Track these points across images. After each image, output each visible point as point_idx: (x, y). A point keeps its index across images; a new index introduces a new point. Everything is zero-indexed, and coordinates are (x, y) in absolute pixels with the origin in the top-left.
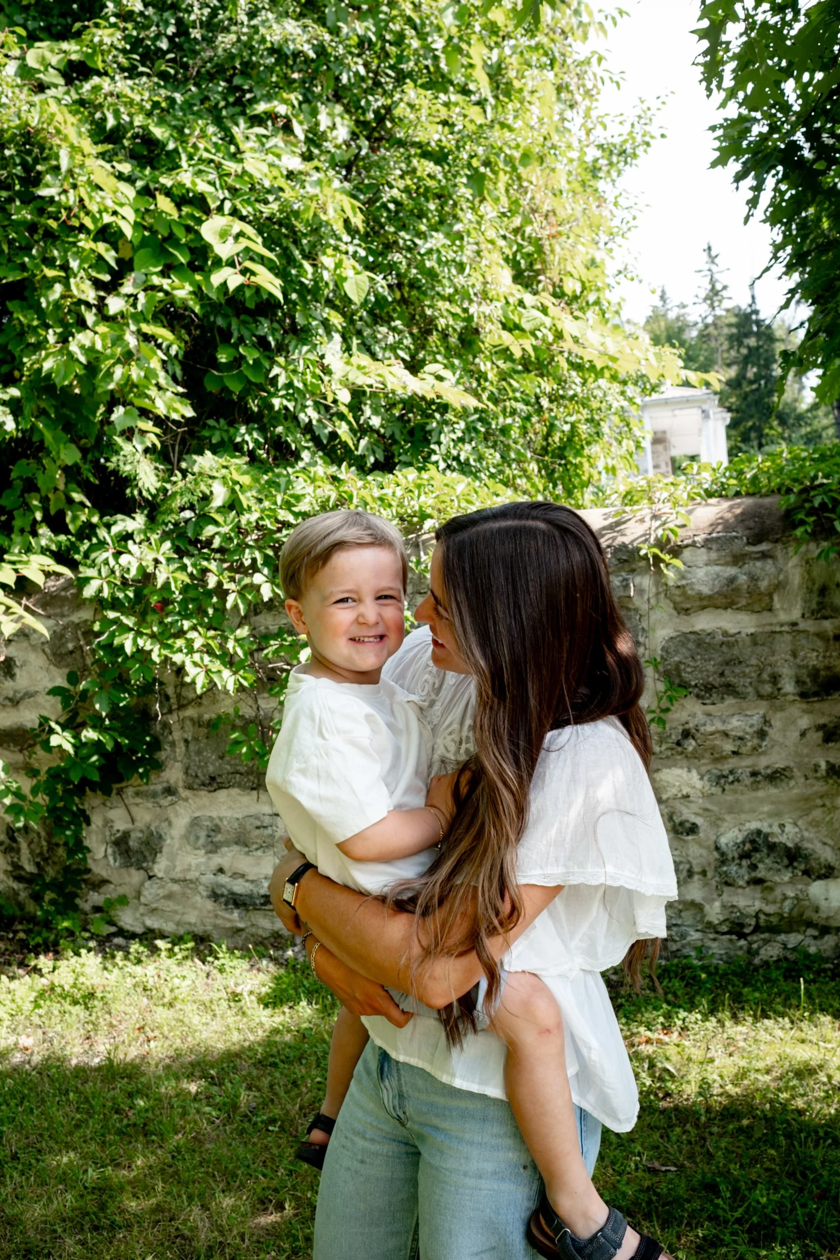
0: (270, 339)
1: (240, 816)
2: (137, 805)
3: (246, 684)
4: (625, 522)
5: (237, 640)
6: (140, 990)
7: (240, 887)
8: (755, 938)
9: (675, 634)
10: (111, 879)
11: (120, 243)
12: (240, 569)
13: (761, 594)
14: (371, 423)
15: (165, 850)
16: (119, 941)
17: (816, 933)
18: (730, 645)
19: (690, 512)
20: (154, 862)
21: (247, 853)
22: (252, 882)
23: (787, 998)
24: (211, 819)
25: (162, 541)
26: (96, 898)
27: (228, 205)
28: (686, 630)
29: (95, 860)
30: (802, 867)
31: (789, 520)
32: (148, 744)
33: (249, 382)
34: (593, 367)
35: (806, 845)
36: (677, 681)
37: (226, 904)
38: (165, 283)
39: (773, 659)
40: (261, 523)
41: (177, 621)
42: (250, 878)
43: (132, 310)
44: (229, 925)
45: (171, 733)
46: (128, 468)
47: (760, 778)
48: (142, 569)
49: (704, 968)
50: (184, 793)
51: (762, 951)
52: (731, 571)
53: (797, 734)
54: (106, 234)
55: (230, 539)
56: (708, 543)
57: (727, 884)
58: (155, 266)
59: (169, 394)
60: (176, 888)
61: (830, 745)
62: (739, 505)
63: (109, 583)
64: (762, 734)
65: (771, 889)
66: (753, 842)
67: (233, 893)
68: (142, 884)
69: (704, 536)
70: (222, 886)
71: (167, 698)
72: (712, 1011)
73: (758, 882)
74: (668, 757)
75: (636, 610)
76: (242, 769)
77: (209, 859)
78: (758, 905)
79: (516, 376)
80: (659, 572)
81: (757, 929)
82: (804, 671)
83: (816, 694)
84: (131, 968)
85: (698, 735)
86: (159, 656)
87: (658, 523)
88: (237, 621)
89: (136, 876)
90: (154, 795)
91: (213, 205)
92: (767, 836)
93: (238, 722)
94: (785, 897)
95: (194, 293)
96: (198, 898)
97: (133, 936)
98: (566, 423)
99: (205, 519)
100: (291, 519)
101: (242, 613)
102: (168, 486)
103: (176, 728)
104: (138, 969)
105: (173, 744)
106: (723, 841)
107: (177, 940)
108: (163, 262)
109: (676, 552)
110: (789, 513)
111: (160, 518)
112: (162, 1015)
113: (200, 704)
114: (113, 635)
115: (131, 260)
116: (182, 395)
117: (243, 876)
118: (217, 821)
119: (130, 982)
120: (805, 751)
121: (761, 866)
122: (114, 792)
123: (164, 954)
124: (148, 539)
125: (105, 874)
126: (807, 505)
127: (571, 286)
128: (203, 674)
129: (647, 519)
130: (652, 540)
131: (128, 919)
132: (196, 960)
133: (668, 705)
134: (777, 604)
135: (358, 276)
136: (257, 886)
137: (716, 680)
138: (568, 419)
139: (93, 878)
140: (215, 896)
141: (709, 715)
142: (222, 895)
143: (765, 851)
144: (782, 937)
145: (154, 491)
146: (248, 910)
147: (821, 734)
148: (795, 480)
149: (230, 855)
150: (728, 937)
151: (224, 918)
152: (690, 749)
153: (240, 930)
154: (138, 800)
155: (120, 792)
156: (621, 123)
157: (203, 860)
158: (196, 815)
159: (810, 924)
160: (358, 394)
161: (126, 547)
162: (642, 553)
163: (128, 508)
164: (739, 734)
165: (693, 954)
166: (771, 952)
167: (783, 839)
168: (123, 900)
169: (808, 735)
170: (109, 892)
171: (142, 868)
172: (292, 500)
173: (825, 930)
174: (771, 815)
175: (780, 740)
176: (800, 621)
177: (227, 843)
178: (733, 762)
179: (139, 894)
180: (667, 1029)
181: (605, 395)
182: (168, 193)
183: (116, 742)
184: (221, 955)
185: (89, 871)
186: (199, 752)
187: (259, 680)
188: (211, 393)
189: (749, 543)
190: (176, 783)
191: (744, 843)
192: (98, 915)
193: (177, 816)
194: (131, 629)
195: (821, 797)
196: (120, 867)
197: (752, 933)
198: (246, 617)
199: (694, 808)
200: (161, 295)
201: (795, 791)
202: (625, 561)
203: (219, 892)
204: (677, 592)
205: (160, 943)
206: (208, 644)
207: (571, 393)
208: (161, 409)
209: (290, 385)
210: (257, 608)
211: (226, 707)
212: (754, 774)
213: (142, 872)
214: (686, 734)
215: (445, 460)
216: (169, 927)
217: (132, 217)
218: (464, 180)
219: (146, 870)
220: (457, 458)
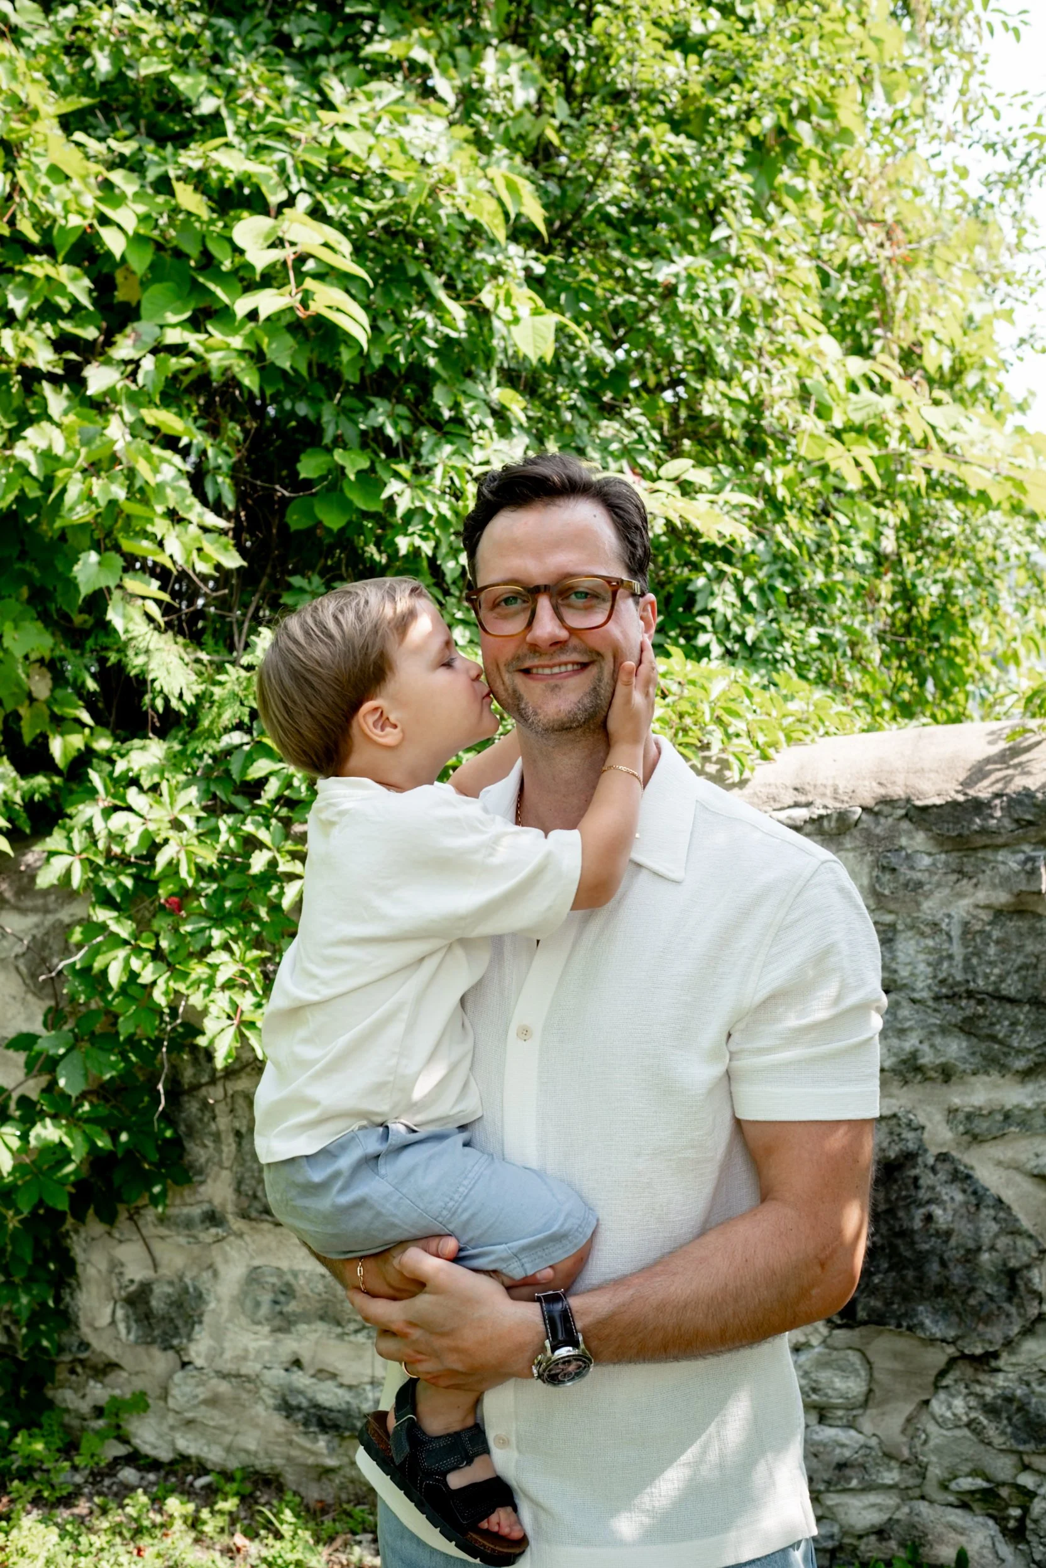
0: (390, 431)
2: (162, 1238)
4: (1028, 749)
7: (329, 1396)
10: (123, 1363)
11: (119, 275)
15: (206, 1319)
16: (128, 1474)
20: (190, 1339)
21: (341, 1337)
22: (350, 1387)
24: (279, 1272)
25: (184, 787)
26: (98, 1392)
27: (303, 202)
29: (96, 1329)
33: (356, 511)
34: (983, 495)
37: (306, 1424)
38: (193, 340)
41: (202, 930)
42: (346, 1380)
43: (133, 387)
44: (311, 1460)
45: (214, 1118)
46: (140, 660)
48: (147, 835)
50: (237, 1224)
58: (176, 312)
59: (193, 529)
60: (224, 1387)
63: (86, 862)
67: (317, 1406)
68: (170, 1376)
70: (301, 1392)
77: (277, 1341)
86: (166, 993)
89: (160, 1361)
90: (189, 1224)
91: (274, 197)
95: (242, 353)
96: (260, 1409)
97: (155, 1465)
98: (935, 582)
102: (214, 690)
103: (221, 1109)
105: (217, 1137)
107: (216, 1489)
108: (193, 305)
111: (190, 747)
114: (96, 951)
115: (139, 303)
117: (334, 1376)
118: (289, 1278)
122: (123, 1215)
125: (112, 1353)
127: (936, 357)
128: (233, 1029)
131: (148, 1435)
135: (538, 318)
136: (358, 1395)
138: (939, 576)
139: (95, 1360)
140: (287, 1408)
142: (299, 1408)
145: (190, 699)
146: (343, 1438)
149: (313, 1337)
151: (302, 1448)
153: (328, 1471)
154: (163, 1231)
155: (133, 1217)
156: (1024, 107)
157: (267, 1343)
158: (257, 1262)
161: (123, 798)
170: (120, 1384)
171: (172, 1347)
177: (304, 1317)
179: (165, 1395)
181: (999, 534)
182: (198, 179)
183: (93, 1144)
185: (85, 1345)
188: (297, 532)
190: (223, 1205)
192: (100, 1422)
193: (226, 1261)
194: (126, 943)
196: (136, 1343)
200: (188, 361)
202: (1030, 823)
203: (293, 1402)
206: (243, 974)
207: (945, 535)
208: (175, 555)
209: (425, 513)
213: (171, 1354)
215: (720, 642)
216: (214, 1455)
217: (130, 225)
218: (740, 160)
219: (178, 1351)
220: (740, 639)
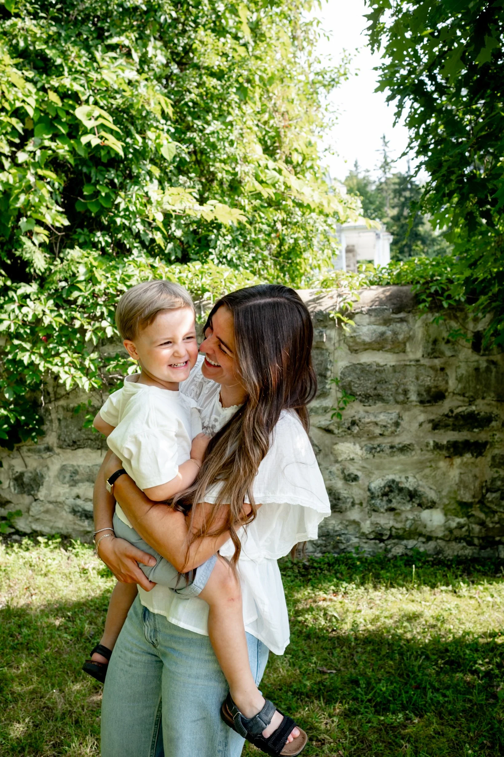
0: (116, 181)
1: (90, 465)
2: (29, 457)
3: (96, 386)
4: (322, 298)
5: (91, 360)
6: (28, 566)
7: (89, 507)
8: (389, 542)
9: (348, 365)
10: (12, 501)
11: (26, 120)
12: (94, 318)
13: (399, 342)
14: (175, 234)
15: (45, 484)
16: (16, 537)
17: (424, 540)
18: (380, 372)
19: (360, 293)
20: (38, 491)
23: (406, 576)
24: (73, 466)
25: (48, 299)
27: (92, 99)
28: (355, 362)
29: (2, 489)
30: (418, 502)
31: (417, 300)
32: (37, 420)
33: (102, 206)
34: (308, 206)
35: (420, 489)
36: (349, 392)
37: (81, 517)
38: (53, 145)
39: (405, 381)
40: (107, 291)
41: (55, 347)
43: (32, 160)
44: (82, 529)
45: (50, 415)
46: (28, 256)
47: (395, 450)
48: (35, 316)
49: (359, 559)
50: (57, 450)
51: (393, 550)
52: (383, 329)
53: (417, 425)
54: (19, 113)
55: (88, 300)
56: (369, 312)
57: (374, 511)
58: (47, 134)
59: (53, 212)
60: (51, 506)
61: (436, 431)
62: (389, 290)
63: (15, 323)
64: (397, 424)
65: (399, 514)
66: (390, 486)
67: (85, 510)
68: (31, 504)
69: (367, 308)
70: (79, 506)
71: (48, 394)
72: (362, 584)
73: (392, 510)
74: (342, 436)
75: (327, 350)
76: (92, 437)
77: (71, 490)
78: (392, 523)
79: (263, 209)
80: (341, 328)
81: (391, 537)
82: (423, 388)
83: (429, 402)
84: (23, 553)
85: (360, 424)
86: (44, 367)
87: (341, 299)
88: (91, 349)
89: (27, 499)
90: (39, 451)
91: (83, 98)
92: (398, 483)
93: (90, 409)
94: (407, 519)
95: (69, 151)
96: (64, 513)
97: (24, 534)
98: (291, 239)
99: (73, 287)
100: (125, 289)
101: (95, 344)
102: (52, 267)
103: (53, 412)
104: (27, 554)
105: (51, 421)
106: (373, 486)
107: (51, 537)
108: (51, 132)
109: (351, 316)
110: (417, 295)
111: (47, 286)
112: (40, 580)
113: (68, 398)
114: (17, 354)
115: (33, 130)
116: (62, 213)
118: (77, 468)
119: (21, 561)
120: (422, 435)
121: (394, 500)
122: (15, 449)
123: (42, 545)
124: (39, 299)
125: (8, 497)
126: (428, 291)
127: (296, 158)
128: (70, 378)
129: (335, 296)
130: (337, 309)
131: (22, 525)
132: (62, 549)
133: (343, 406)
134: (408, 349)
135: (169, 144)
137: (371, 392)
138: (293, 236)
139: (2, 500)
140: (74, 512)
141: (367, 412)
142: (79, 512)
143: (397, 492)
144: (405, 542)
145: (43, 270)
147: (431, 425)
148: (422, 277)
149: (84, 487)
150: (373, 541)
151: (79, 525)
152: (356, 431)
153: (88, 532)
154: (29, 454)
155: (18, 449)
156: (330, 60)
157: (67, 490)
158: (64, 463)
159: (421, 535)
160: (167, 216)
161: (26, 303)
162: (331, 316)
163: (28, 279)
164: (384, 424)
165: (353, 551)
166: (398, 550)
167: (407, 485)
168: (19, 513)
169: (424, 426)
170: (11, 508)
171: (31, 495)
172: (126, 278)
173: (429, 538)
174: (401, 471)
175: (408, 428)
176: (421, 359)
177: (82, 481)
178: (380, 440)
179: (28, 510)
180: (335, 593)
181: (315, 222)
182: (56, 90)
183: (17, 418)
184: (76, 546)
186: (67, 427)
187: (103, 384)
188: (80, 212)
189: (393, 313)
190: (53, 444)
191: (384, 487)
192: (4, 522)
193: (52, 464)
194: (28, 350)
195: (430, 461)
196: (18, 493)
197: (388, 539)
198: (96, 347)
199: (357, 466)
200: (50, 152)
201: (415, 458)
202: (322, 321)
203: (76, 509)
204: (351, 340)
205: (40, 539)
206: (72, 362)
207: (295, 220)
208: (48, 220)
209: (127, 209)
210: (104, 341)
211: (84, 400)
212: (392, 447)
213: (31, 497)
214: (354, 423)
215: (218, 258)
216: (46, 530)
217: (34, 104)
218: (234, 90)
219: (33, 496)
220: (225, 257)
